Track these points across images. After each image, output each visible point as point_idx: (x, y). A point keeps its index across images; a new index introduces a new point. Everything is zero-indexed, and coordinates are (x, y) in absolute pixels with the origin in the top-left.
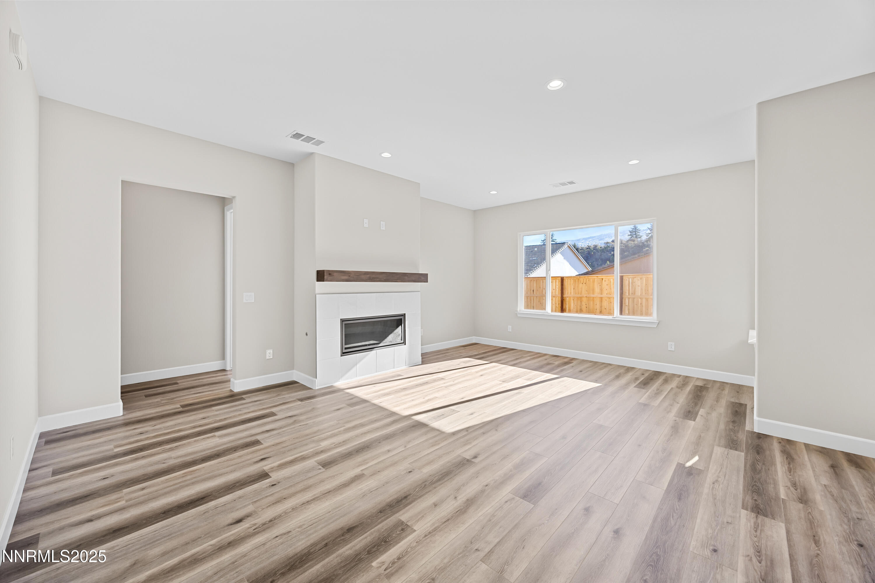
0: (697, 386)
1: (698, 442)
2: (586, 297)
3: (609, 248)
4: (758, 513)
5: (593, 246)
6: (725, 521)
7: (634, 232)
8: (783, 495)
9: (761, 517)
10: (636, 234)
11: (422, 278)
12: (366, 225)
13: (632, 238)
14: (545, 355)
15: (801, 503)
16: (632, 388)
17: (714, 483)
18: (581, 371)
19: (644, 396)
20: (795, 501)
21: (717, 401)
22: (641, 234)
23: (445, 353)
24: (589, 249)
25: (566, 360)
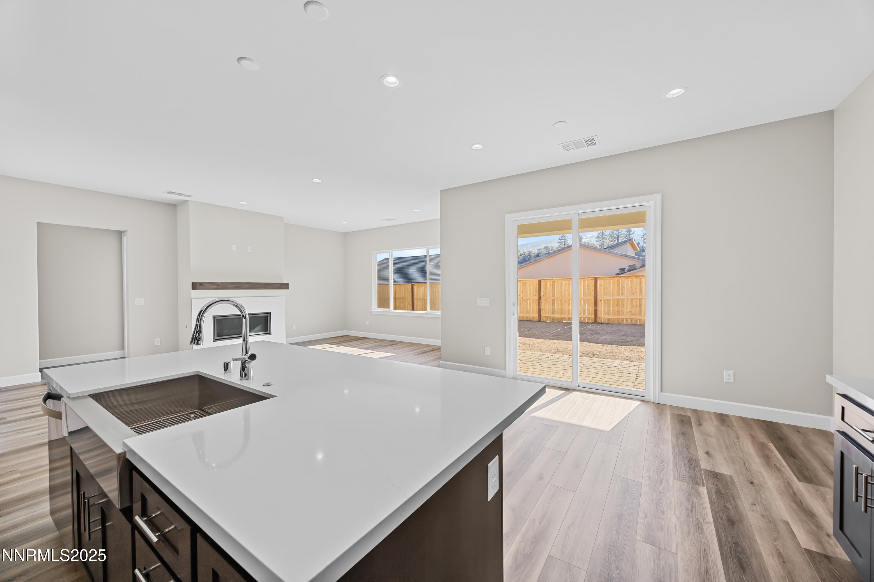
3: (541, 254)
5: (528, 252)
10: (564, 241)
11: (285, 286)
12: (234, 249)
13: (562, 245)
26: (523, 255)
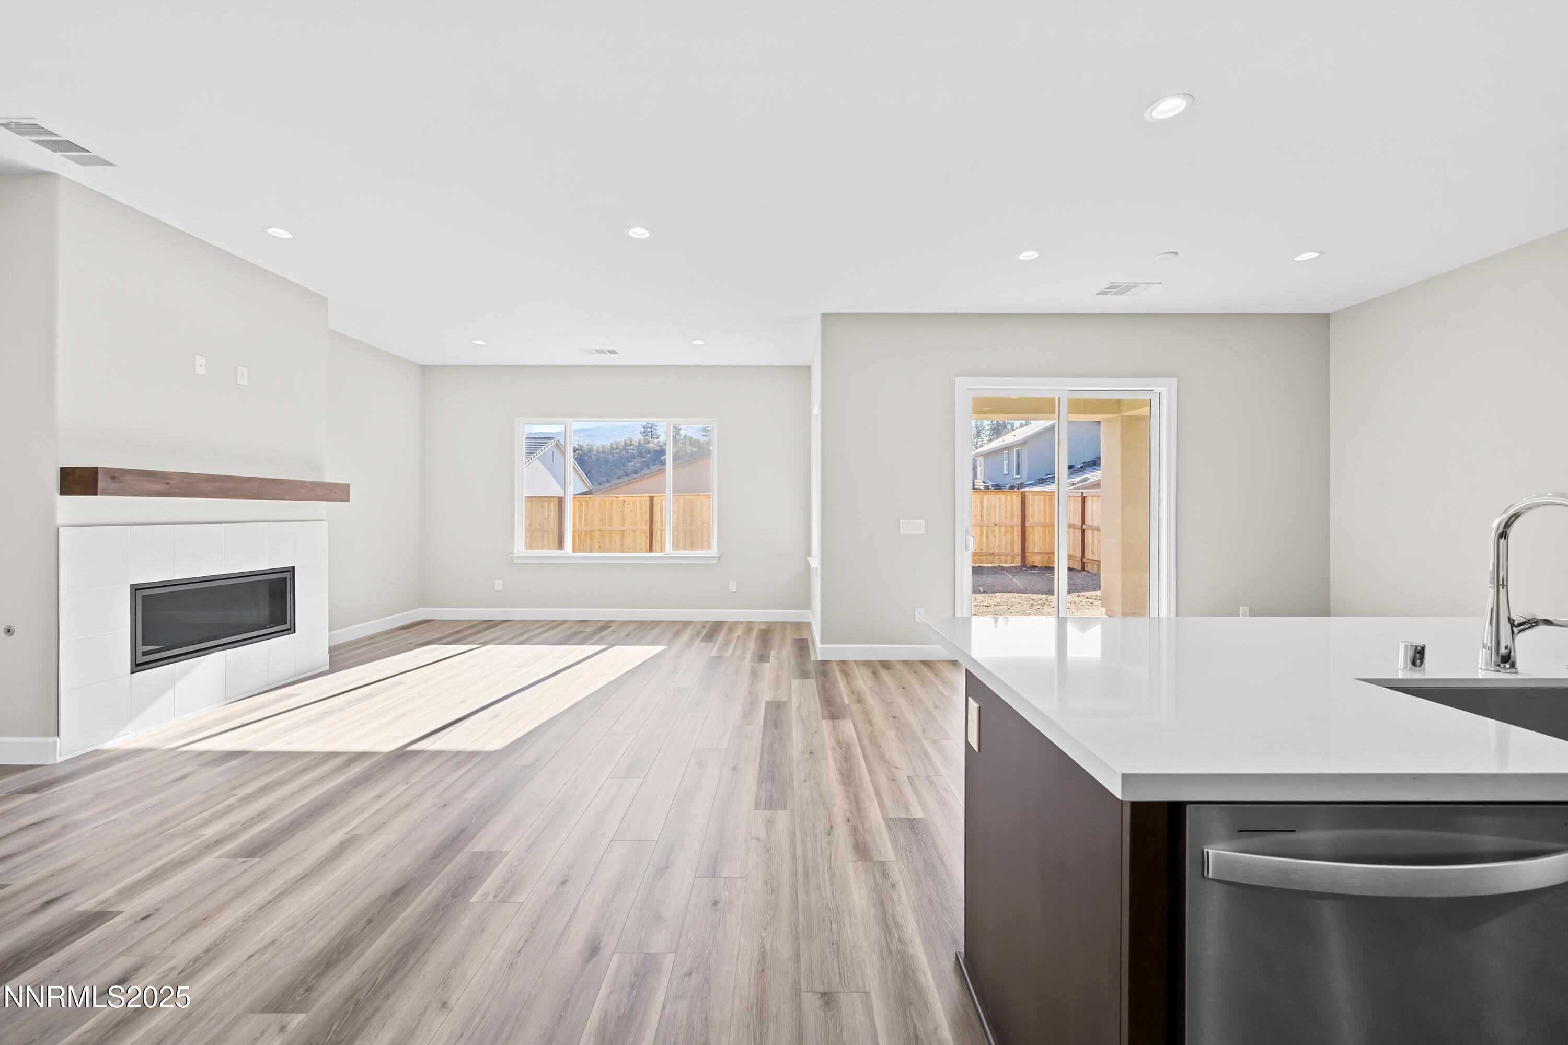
0: (762, 630)
1: (777, 679)
2: (599, 530)
4: (834, 718)
5: (587, 445)
6: (813, 732)
7: (649, 431)
8: (846, 701)
9: (836, 721)
10: (651, 431)
11: (338, 492)
12: (201, 370)
14: (565, 622)
15: (859, 703)
16: (698, 643)
17: (798, 708)
18: (628, 635)
19: (713, 649)
20: (854, 703)
21: (783, 641)
22: (658, 432)
23: (370, 644)
24: (581, 450)
25: (600, 625)
26: (578, 450)
